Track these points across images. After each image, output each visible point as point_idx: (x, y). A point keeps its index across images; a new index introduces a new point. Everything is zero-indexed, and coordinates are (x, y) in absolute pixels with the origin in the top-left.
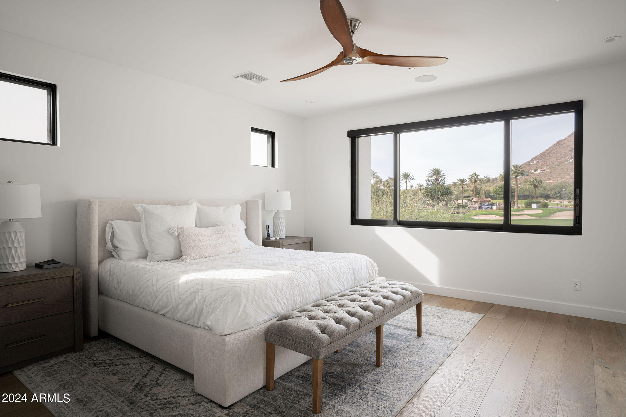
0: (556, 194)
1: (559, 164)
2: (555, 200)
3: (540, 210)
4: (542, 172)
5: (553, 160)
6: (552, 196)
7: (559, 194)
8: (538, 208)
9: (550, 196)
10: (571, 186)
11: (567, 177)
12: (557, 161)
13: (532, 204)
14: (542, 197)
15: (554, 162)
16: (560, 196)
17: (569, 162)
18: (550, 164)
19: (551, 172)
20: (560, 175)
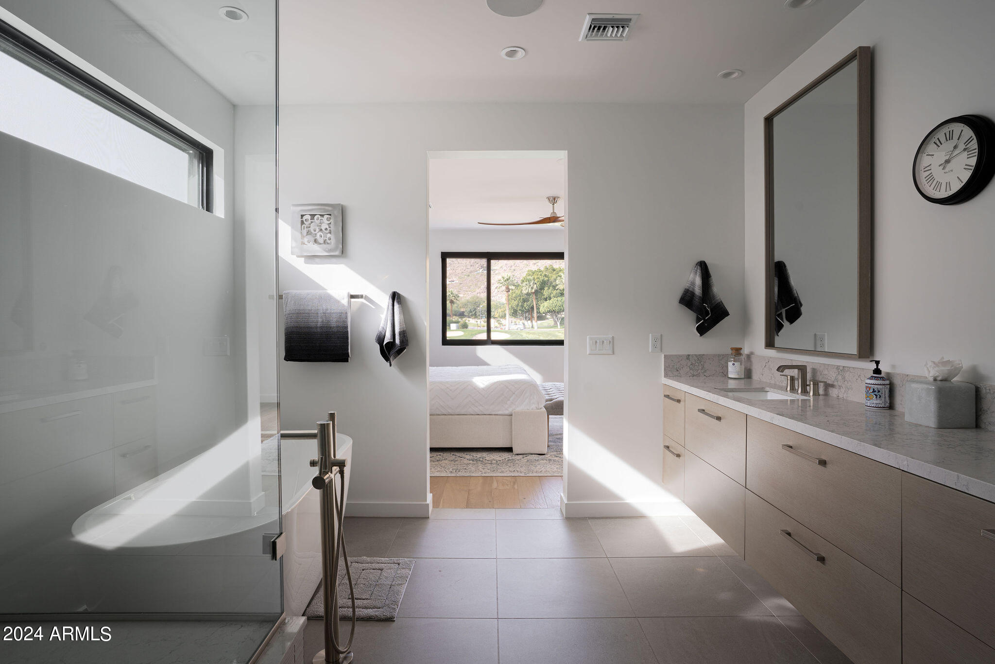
0: (471, 312)
1: (468, 274)
2: (470, 319)
3: (461, 332)
4: (450, 283)
5: (463, 269)
6: (467, 314)
7: (474, 312)
8: (458, 329)
9: (465, 314)
10: (484, 302)
11: (478, 291)
12: (467, 270)
13: (451, 324)
14: (456, 315)
15: (463, 271)
16: (475, 314)
17: (478, 272)
18: (459, 273)
19: (460, 284)
20: (470, 288)
